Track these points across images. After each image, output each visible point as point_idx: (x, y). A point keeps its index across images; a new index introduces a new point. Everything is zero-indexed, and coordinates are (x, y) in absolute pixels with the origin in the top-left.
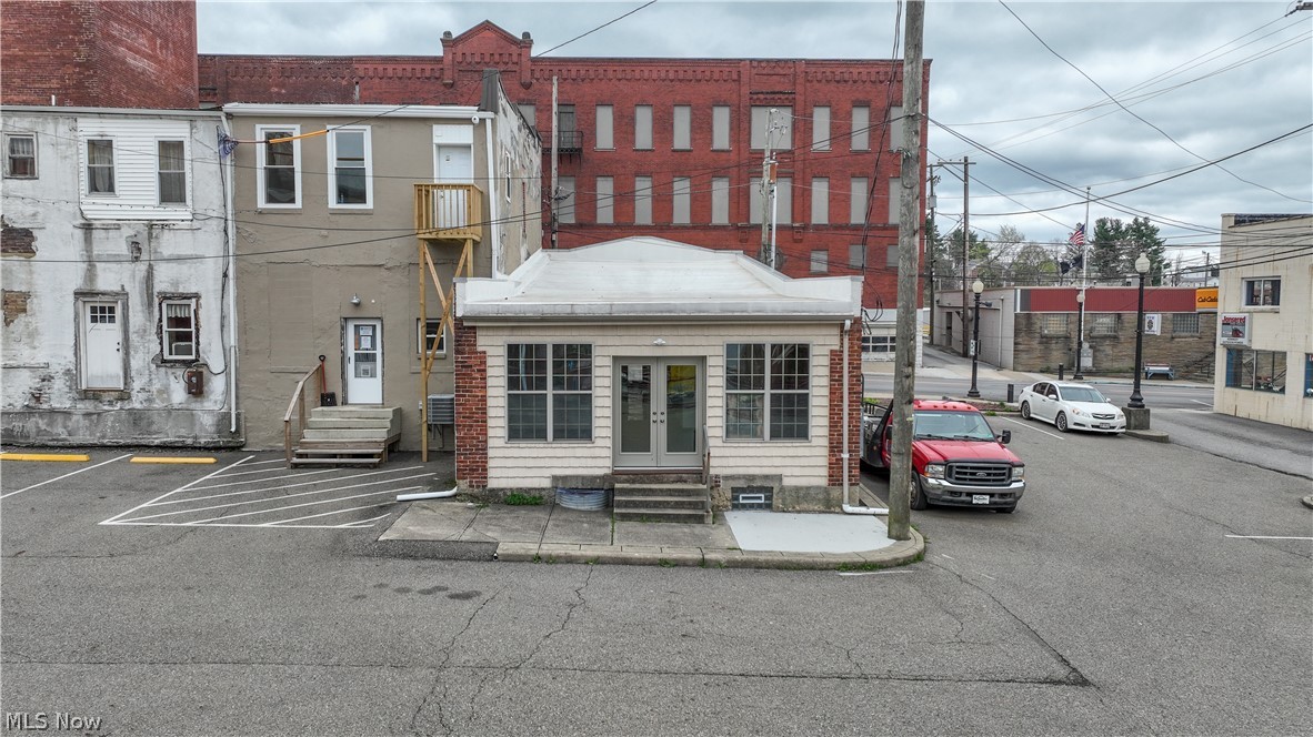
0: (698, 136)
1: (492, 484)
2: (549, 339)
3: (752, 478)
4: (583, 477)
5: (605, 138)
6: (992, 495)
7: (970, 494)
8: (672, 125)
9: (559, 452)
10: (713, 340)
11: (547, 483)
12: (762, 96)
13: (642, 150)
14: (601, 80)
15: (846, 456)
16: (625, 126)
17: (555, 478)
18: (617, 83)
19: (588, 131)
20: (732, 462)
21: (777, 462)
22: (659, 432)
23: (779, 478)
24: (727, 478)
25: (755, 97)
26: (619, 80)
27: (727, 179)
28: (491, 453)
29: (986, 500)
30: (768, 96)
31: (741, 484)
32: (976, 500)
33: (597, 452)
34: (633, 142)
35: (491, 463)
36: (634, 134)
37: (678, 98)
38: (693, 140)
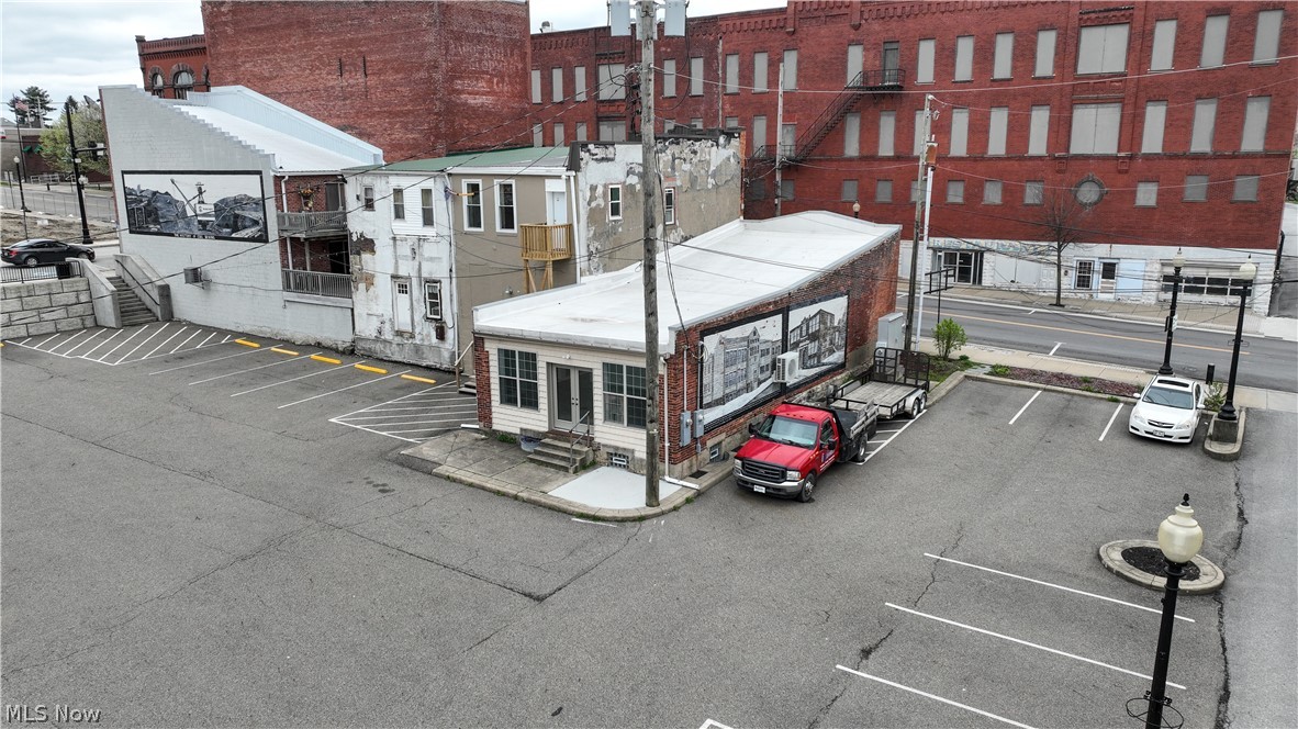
0: (1019, 64)
1: (495, 427)
2: (517, 348)
3: (617, 448)
4: (534, 432)
5: (926, 72)
6: (767, 487)
7: (753, 484)
8: (993, 54)
9: (524, 415)
10: (595, 359)
11: (518, 432)
12: (1093, 16)
13: (961, 82)
14: (925, 14)
15: (667, 444)
16: (946, 59)
17: (522, 429)
18: (941, 15)
19: (909, 69)
20: (608, 436)
21: (632, 440)
22: (575, 410)
23: (633, 451)
24: (605, 446)
25: (1085, 17)
26: (943, 13)
27: (1048, 107)
28: (493, 410)
29: (763, 490)
30: (1101, 15)
31: (611, 451)
32: (756, 489)
33: (541, 418)
34: (953, 74)
35: (494, 415)
36: (954, 65)
37: (1001, 26)
38: (1014, 68)
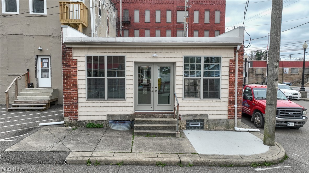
0: (162, 19)
1: (80, 118)
2: (106, 54)
3: (195, 115)
4: (121, 116)
5: (137, 19)
6: (295, 122)
7: (286, 122)
8: (155, 16)
9: (110, 104)
11: (105, 118)
12: (180, 8)
13: (147, 23)
14: (136, 3)
15: (236, 106)
16: (142, 16)
17: (108, 116)
18: (140, 4)
19: (132, 17)
20: (186, 109)
21: (206, 108)
22: (154, 96)
23: (207, 115)
25: (178, 8)
26: (141, 3)
27: (170, 31)
29: (293, 125)
30: (182, 8)
31: (191, 118)
32: (289, 125)
33: (127, 104)
34: (145, 20)
35: (80, 109)
36: (145, 18)
37: (157, 8)
